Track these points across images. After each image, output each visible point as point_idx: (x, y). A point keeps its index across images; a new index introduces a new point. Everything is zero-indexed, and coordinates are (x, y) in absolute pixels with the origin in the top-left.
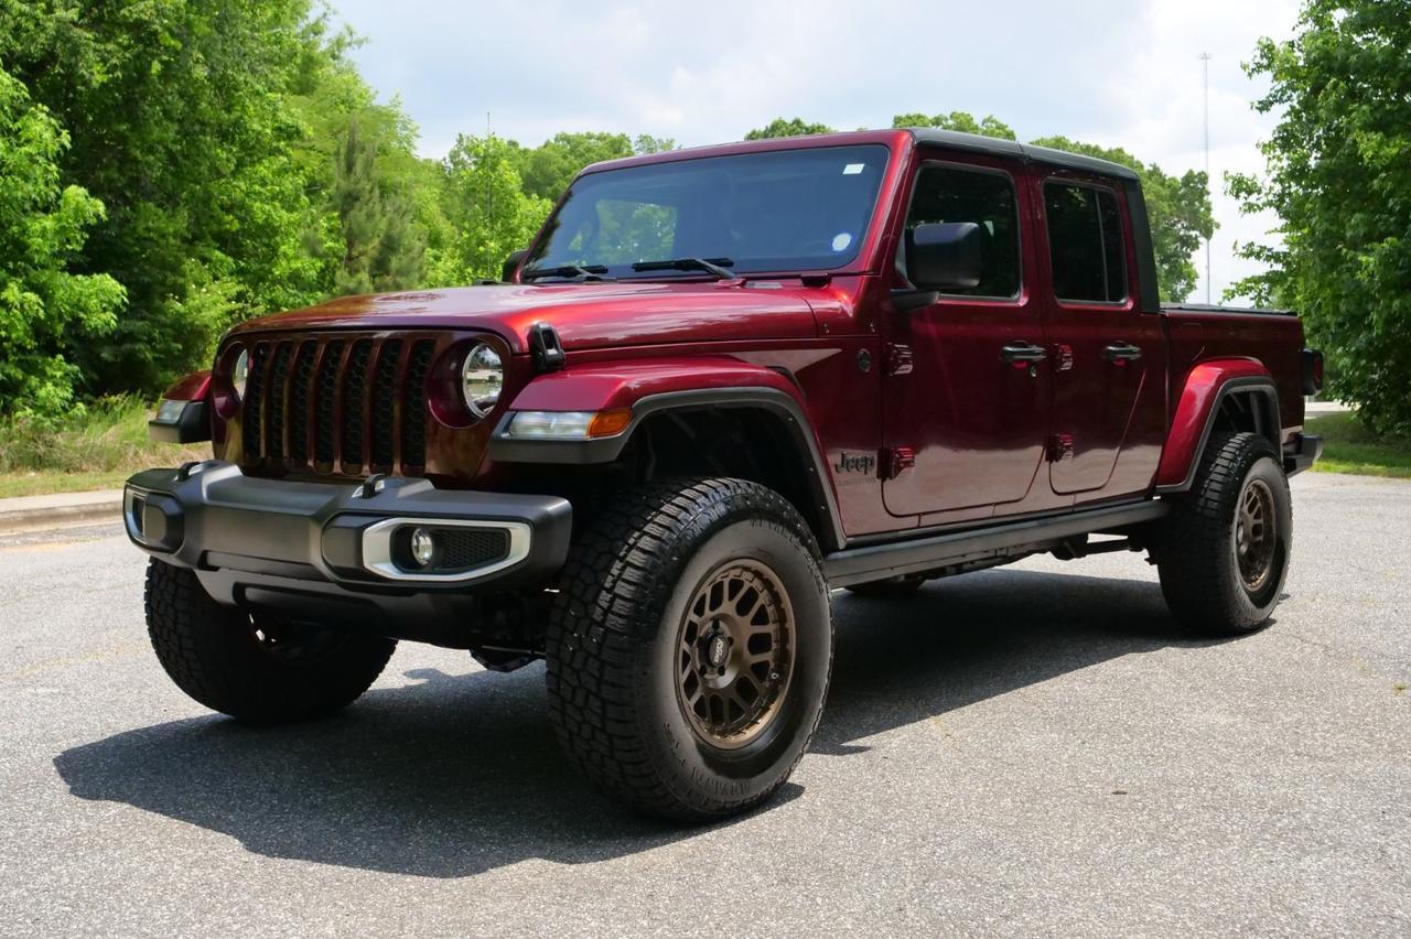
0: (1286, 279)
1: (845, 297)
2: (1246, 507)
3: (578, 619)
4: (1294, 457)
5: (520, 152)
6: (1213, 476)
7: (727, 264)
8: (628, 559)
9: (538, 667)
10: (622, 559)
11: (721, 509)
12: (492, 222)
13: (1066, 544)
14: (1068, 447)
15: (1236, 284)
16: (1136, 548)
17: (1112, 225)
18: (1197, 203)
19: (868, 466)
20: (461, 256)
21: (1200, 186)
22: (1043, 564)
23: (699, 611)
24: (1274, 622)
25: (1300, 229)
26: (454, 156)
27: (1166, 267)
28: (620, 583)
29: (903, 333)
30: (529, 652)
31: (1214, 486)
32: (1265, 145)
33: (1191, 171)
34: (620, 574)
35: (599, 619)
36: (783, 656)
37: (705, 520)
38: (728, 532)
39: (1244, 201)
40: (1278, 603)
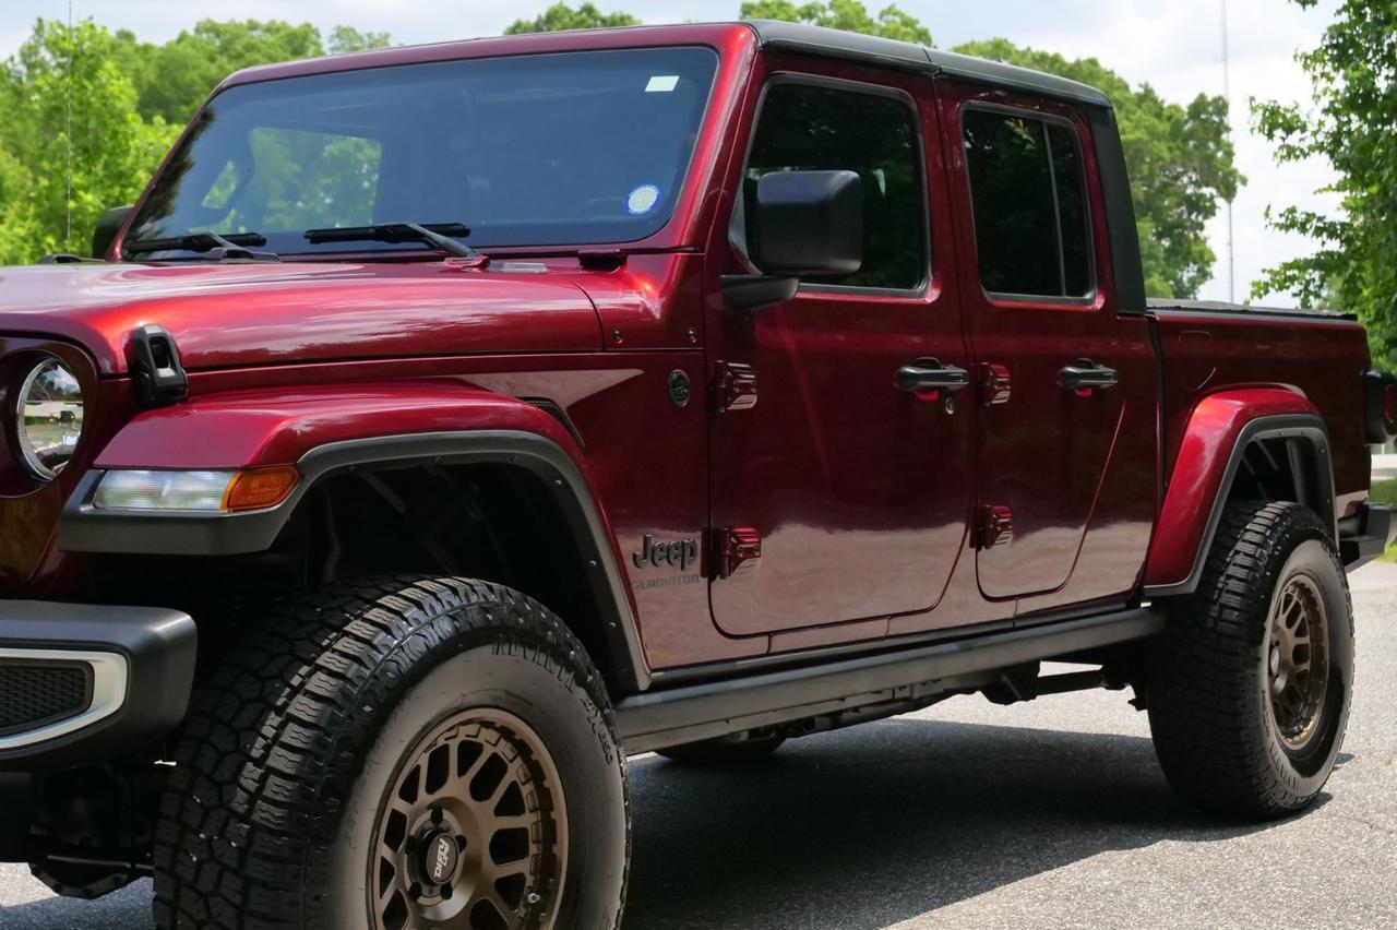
0: (1346, 265)
1: (648, 287)
2: (1282, 619)
3: (207, 811)
4: (1356, 539)
5: (137, 50)
6: (1231, 570)
7: (460, 232)
8: (290, 710)
9: (141, 891)
10: (280, 711)
11: (445, 627)
12: (86, 161)
13: (1005, 679)
14: (1004, 526)
15: (1271, 271)
16: (1115, 684)
17: (1070, 178)
18: (1212, 145)
19: (687, 558)
20: (37, 216)
21: (1216, 119)
22: (969, 711)
23: (409, 793)
24: (1328, 797)
25: (1366, 186)
26: (28, 54)
27: (1166, 243)
28: (277, 749)
29: (743, 346)
30: (128, 865)
31: (1233, 585)
32: (1307, 58)
33: (1202, 97)
34: (277, 736)
35: (241, 809)
36: (547, 865)
37: (418, 646)
38: (457, 665)
39: (1281, 143)
40: (1334, 769)
